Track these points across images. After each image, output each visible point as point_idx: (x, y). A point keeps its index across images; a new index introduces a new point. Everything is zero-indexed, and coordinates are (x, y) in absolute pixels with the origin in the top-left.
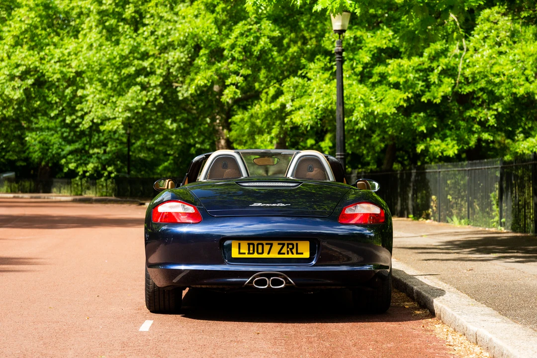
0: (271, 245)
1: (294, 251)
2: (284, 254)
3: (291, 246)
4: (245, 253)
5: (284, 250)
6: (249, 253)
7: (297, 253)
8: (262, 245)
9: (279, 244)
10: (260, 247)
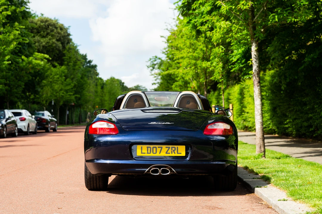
4: (145, 153)
5: (170, 151)
6: (148, 153)
7: (178, 153)
8: (156, 148)
9: (166, 147)
10: (155, 149)
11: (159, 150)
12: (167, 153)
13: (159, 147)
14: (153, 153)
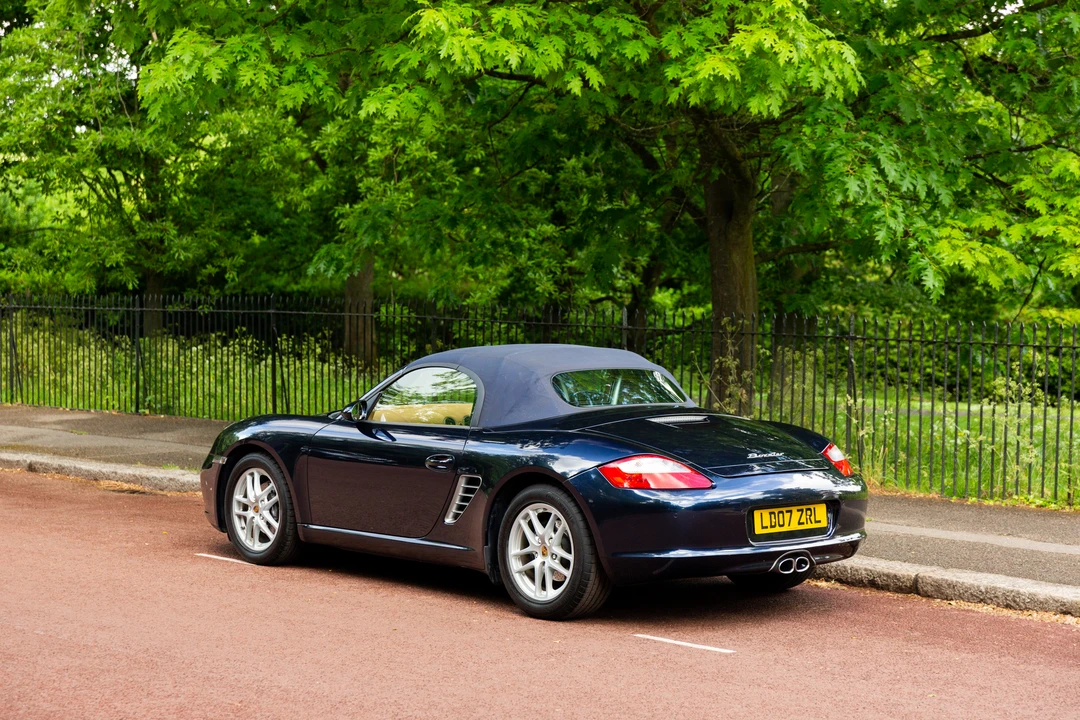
0: (791, 511)
1: (812, 518)
2: (803, 523)
3: (809, 513)
4: (767, 527)
5: (803, 520)
6: (772, 527)
7: (816, 522)
8: (782, 512)
9: (798, 510)
10: (781, 515)
11: (787, 515)
12: (800, 523)
13: (787, 512)
14: (780, 526)
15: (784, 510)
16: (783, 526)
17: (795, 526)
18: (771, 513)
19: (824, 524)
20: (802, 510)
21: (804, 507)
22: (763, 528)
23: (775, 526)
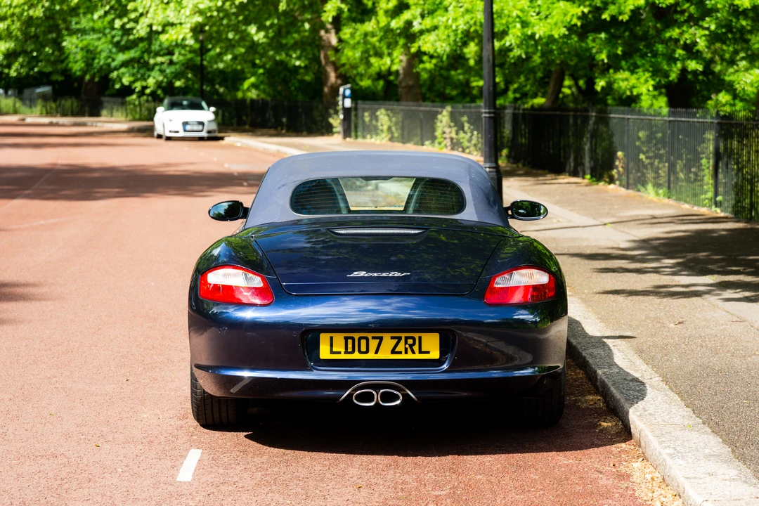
0: (381, 339)
1: (416, 348)
2: (400, 353)
3: (410, 341)
4: (339, 353)
5: (401, 347)
6: (346, 352)
7: (421, 352)
8: (367, 339)
9: (393, 338)
10: (364, 341)
11: (374, 343)
12: (394, 353)
13: (374, 338)
15: (370, 335)
16: (367, 352)
17: (385, 354)
18: (346, 339)
19: (435, 354)
20: (399, 339)
21: (403, 335)
22: (332, 352)
23: (353, 352)
